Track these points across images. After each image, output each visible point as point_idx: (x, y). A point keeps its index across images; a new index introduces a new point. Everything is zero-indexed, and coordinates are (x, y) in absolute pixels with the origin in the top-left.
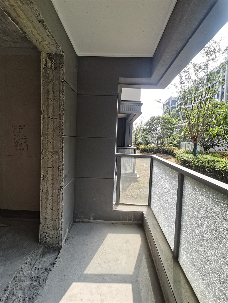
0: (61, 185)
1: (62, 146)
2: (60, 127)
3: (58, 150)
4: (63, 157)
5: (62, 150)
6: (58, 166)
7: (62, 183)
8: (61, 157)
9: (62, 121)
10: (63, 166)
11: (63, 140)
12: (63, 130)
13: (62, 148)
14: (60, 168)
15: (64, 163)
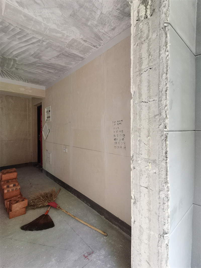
0: (165, 228)
1: (164, 152)
2: (160, 114)
3: (157, 158)
4: (168, 173)
5: (165, 159)
6: (157, 189)
7: (166, 225)
8: (164, 173)
9: (164, 102)
10: (169, 192)
11: (166, 140)
12: (167, 121)
13: (164, 155)
14: (162, 195)
15: (169, 185)
